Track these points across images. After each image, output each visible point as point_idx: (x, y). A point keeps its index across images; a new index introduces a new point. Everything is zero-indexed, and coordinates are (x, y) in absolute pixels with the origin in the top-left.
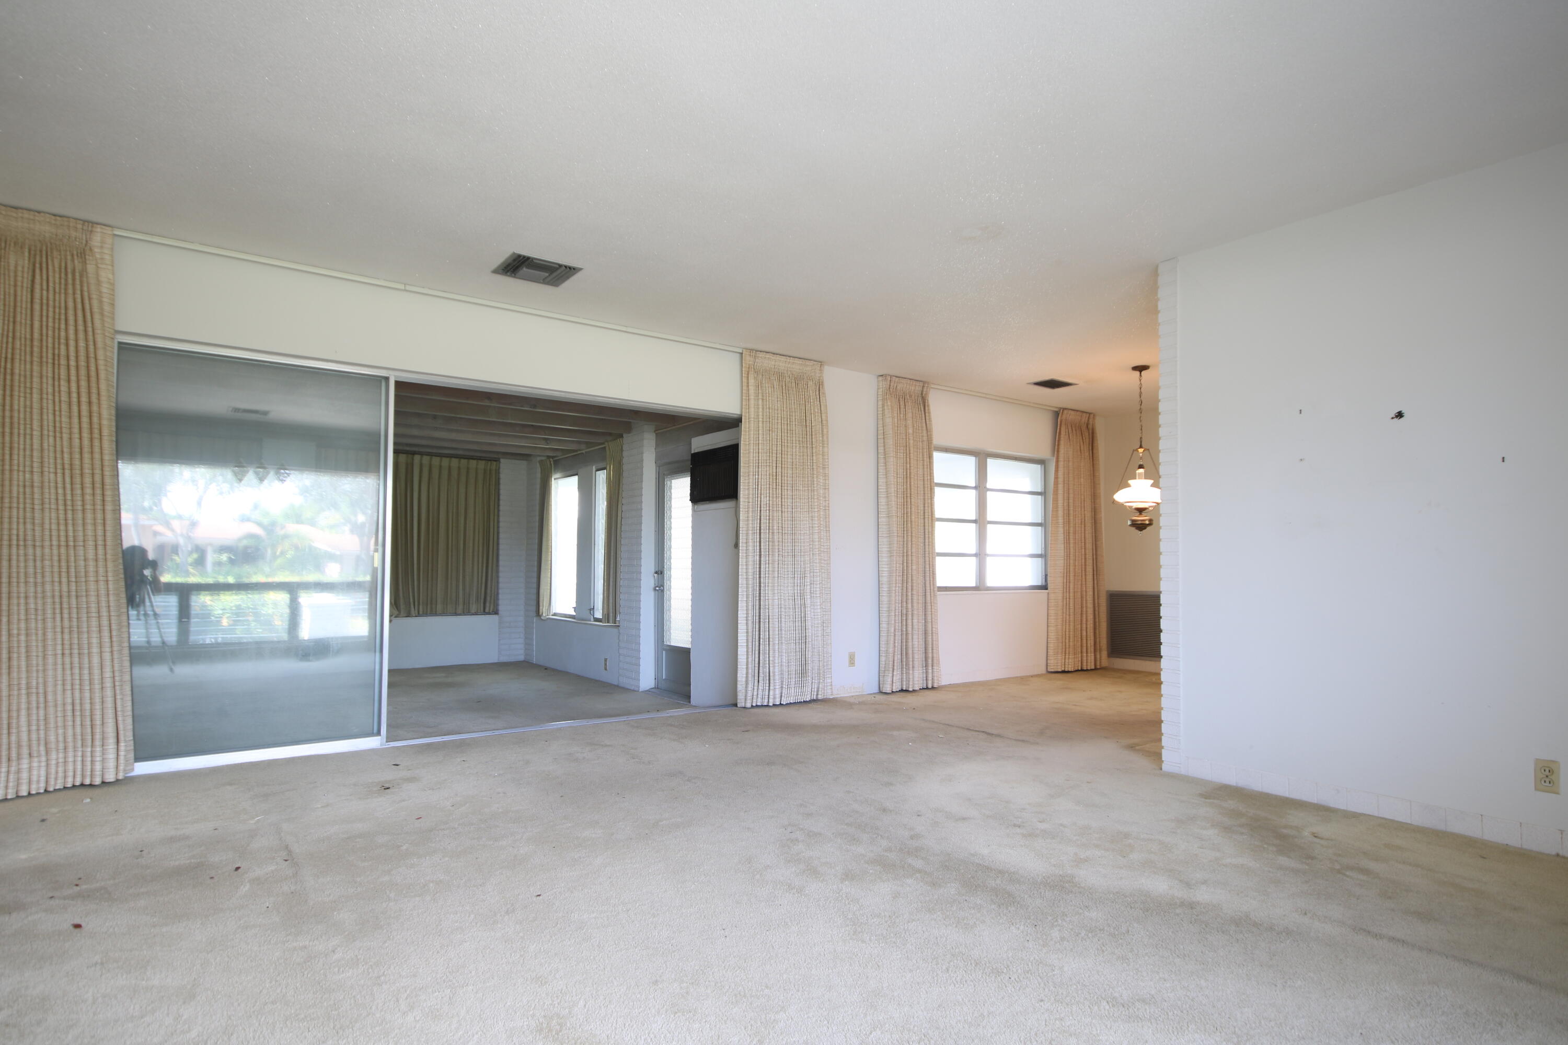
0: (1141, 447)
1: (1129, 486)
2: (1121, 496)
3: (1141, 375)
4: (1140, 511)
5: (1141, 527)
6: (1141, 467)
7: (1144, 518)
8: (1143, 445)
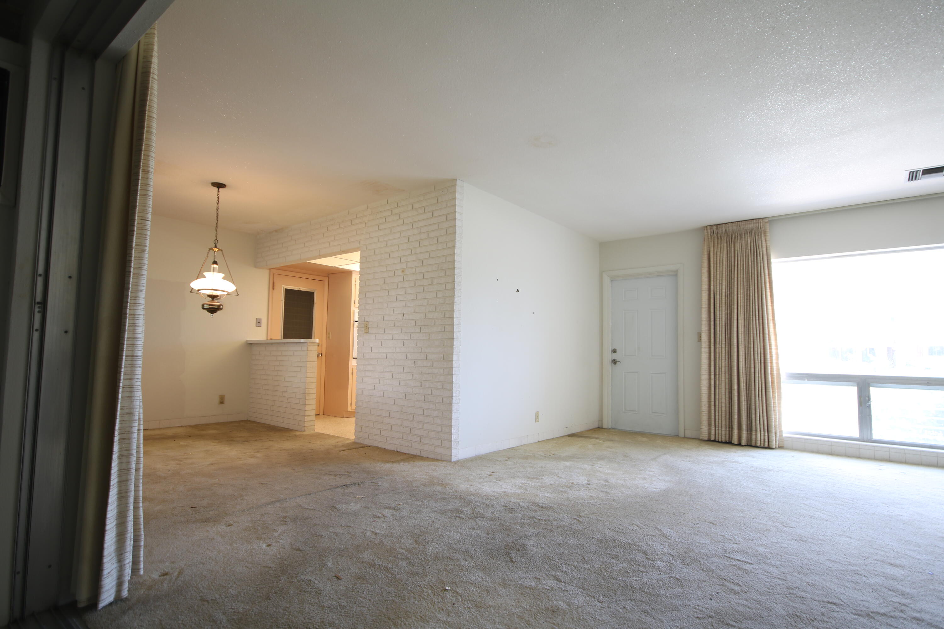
0: (216, 247)
1: (204, 277)
2: (196, 285)
3: (219, 191)
4: (213, 297)
5: (213, 310)
6: (215, 263)
7: (216, 303)
8: (217, 246)
